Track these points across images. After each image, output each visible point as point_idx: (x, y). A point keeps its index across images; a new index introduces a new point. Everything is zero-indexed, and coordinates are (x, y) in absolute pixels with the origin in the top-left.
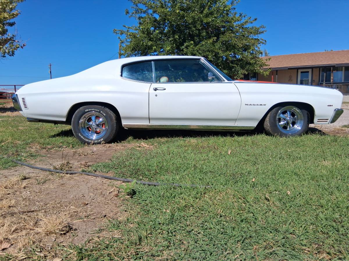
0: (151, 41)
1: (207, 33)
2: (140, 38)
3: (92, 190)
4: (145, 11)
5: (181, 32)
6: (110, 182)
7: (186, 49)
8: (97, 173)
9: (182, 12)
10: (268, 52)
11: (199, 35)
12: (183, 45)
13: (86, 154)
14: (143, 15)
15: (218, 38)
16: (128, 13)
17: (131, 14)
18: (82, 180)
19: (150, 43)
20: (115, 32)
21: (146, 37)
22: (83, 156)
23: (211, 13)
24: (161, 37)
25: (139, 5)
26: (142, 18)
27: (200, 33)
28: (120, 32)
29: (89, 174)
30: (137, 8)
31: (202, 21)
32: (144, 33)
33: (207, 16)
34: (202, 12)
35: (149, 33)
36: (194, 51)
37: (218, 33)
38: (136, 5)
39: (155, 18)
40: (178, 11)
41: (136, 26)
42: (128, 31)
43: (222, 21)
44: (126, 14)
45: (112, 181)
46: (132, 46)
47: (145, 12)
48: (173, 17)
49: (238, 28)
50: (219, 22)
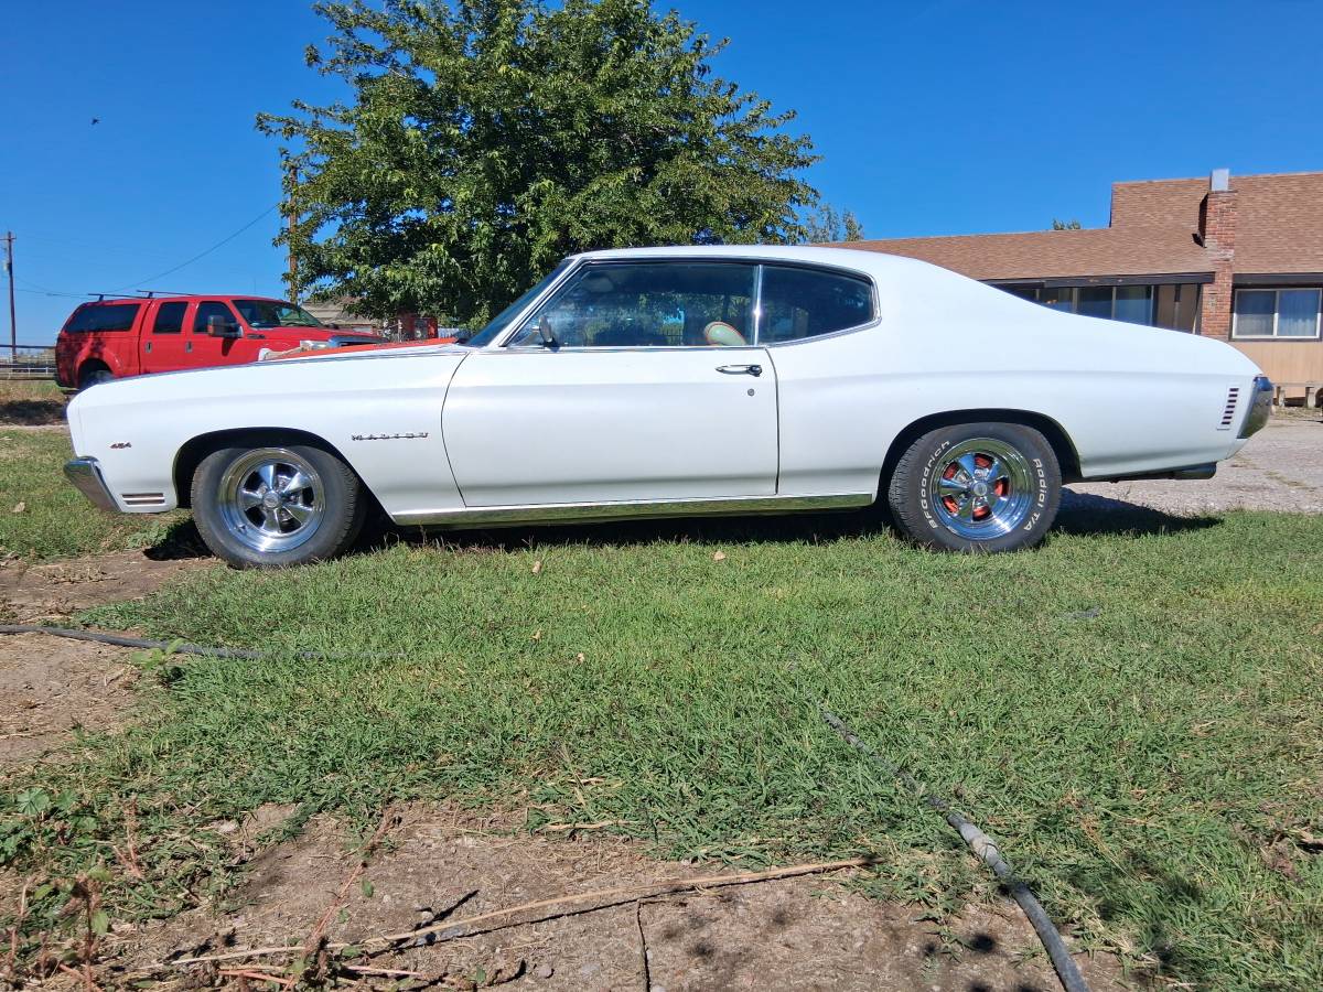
0: (405, 168)
1: (614, 149)
2: (358, 153)
3: (59, 673)
4: (384, 54)
5: (515, 140)
6: (123, 654)
7: (533, 206)
8: (93, 630)
9: (517, 73)
10: (856, 223)
11: (581, 157)
12: (526, 189)
13: (77, 578)
14: (375, 71)
15: (650, 172)
16: (316, 59)
17: (327, 63)
18: (36, 647)
19: (396, 177)
20: (261, 124)
21: (382, 155)
22: (68, 584)
23: (624, 83)
24: (442, 156)
25: (359, 32)
26: (371, 81)
27: (586, 149)
28: (282, 126)
29: (65, 632)
30: (352, 42)
31: (590, 108)
32: (376, 138)
33: (610, 89)
34: (591, 76)
35: (394, 137)
36: (563, 213)
37: (653, 151)
38: (347, 32)
39: (422, 82)
40: (502, 70)
41: (349, 107)
42: (315, 125)
43: (668, 112)
44: (310, 65)
45: (132, 649)
46: (331, 182)
47: (381, 60)
48: (485, 89)
49: (723, 138)
50: (654, 116)
